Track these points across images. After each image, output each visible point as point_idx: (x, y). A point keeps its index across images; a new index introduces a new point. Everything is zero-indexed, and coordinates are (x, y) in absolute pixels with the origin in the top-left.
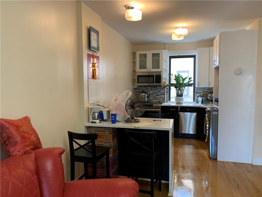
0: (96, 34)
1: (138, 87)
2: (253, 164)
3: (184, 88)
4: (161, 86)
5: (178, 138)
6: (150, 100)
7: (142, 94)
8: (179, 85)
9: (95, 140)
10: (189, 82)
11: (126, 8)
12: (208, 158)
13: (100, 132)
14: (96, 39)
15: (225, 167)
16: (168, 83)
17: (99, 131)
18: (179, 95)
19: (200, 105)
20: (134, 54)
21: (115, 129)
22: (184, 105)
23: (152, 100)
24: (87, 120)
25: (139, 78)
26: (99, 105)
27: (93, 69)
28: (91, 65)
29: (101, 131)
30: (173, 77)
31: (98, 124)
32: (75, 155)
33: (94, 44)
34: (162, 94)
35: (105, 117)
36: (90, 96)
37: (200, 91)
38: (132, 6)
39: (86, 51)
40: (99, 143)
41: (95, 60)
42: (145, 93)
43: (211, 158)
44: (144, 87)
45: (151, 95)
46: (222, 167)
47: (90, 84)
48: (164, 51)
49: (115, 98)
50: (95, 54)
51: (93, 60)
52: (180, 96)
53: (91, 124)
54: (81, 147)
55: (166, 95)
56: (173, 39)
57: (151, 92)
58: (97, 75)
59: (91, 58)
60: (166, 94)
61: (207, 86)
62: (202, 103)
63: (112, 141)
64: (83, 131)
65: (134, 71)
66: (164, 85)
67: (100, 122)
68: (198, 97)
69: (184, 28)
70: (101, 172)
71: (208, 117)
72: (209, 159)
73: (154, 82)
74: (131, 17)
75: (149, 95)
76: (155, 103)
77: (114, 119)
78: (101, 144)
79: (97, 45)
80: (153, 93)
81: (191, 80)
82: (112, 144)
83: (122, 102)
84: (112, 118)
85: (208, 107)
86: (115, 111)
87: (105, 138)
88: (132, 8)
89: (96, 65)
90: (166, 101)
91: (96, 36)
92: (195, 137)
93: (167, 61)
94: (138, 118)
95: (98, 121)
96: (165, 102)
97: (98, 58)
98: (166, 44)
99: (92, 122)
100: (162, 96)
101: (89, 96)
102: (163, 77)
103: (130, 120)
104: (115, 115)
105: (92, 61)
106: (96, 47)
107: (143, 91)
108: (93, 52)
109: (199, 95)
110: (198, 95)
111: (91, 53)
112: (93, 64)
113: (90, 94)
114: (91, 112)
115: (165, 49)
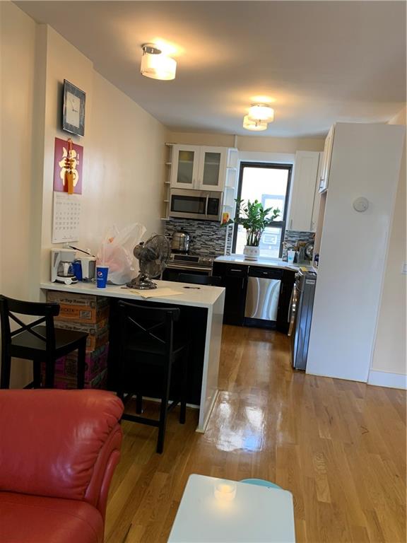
0: (79, 99)
1: (172, 219)
2: (369, 383)
3: (262, 230)
4: (218, 221)
5: (241, 326)
6: (195, 249)
7: (179, 235)
8: (254, 223)
9: (54, 317)
10: (272, 219)
11: (144, 49)
12: (289, 368)
13: (72, 303)
14: (78, 109)
15: (317, 386)
16: (232, 217)
17: (71, 301)
18: (253, 243)
19: (290, 265)
20: (169, 149)
21: (105, 299)
22: (260, 263)
23: (199, 249)
24: (47, 277)
25: (175, 200)
26: (75, 249)
27: (67, 172)
28: (62, 163)
29: (75, 301)
30: (244, 206)
31: (69, 285)
32: (13, 343)
33: (72, 119)
34: (219, 239)
35: (86, 274)
36: (56, 228)
37: (294, 239)
38: (158, 48)
39: (51, 133)
40: (69, 325)
41: (73, 154)
42: (186, 233)
43: (294, 369)
44: (184, 220)
45: (198, 239)
46: (311, 386)
47: (57, 203)
48: (230, 150)
49: (110, 237)
50: (74, 141)
51: (68, 153)
52: (253, 245)
53: (53, 285)
54: (25, 327)
55: (226, 241)
56: (245, 126)
57: (198, 232)
58: (74, 185)
59: (64, 149)
60: (227, 239)
61: (308, 230)
62: (295, 261)
63: (95, 322)
64: (35, 297)
65: (167, 185)
66: (224, 220)
67: (72, 283)
68: (289, 249)
69: (267, 106)
70: (68, 382)
71: (297, 290)
72: (292, 370)
73: (204, 213)
74: (152, 72)
75: (194, 237)
76: (204, 254)
77: (102, 279)
78: (72, 326)
79: (80, 121)
80: (202, 235)
81: (277, 214)
82: (95, 327)
83: (123, 245)
84: (98, 277)
85: (300, 270)
86: (106, 264)
87: (81, 315)
88: (157, 52)
89: (74, 165)
90: (225, 253)
91: (79, 103)
92: (275, 326)
93: (235, 171)
94: (154, 281)
95: (68, 280)
96: (223, 255)
97: (79, 149)
98: (236, 137)
99: (57, 281)
100: (220, 242)
101: (54, 228)
102: (224, 204)
103: (137, 283)
104: (105, 271)
105: (65, 154)
106: (78, 126)
107: (182, 228)
108: (70, 137)
109: (291, 246)
110: (289, 245)
111: (64, 137)
112: (68, 160)
113: (57, 223)
114: (55, 260)
115: (234, 147)
